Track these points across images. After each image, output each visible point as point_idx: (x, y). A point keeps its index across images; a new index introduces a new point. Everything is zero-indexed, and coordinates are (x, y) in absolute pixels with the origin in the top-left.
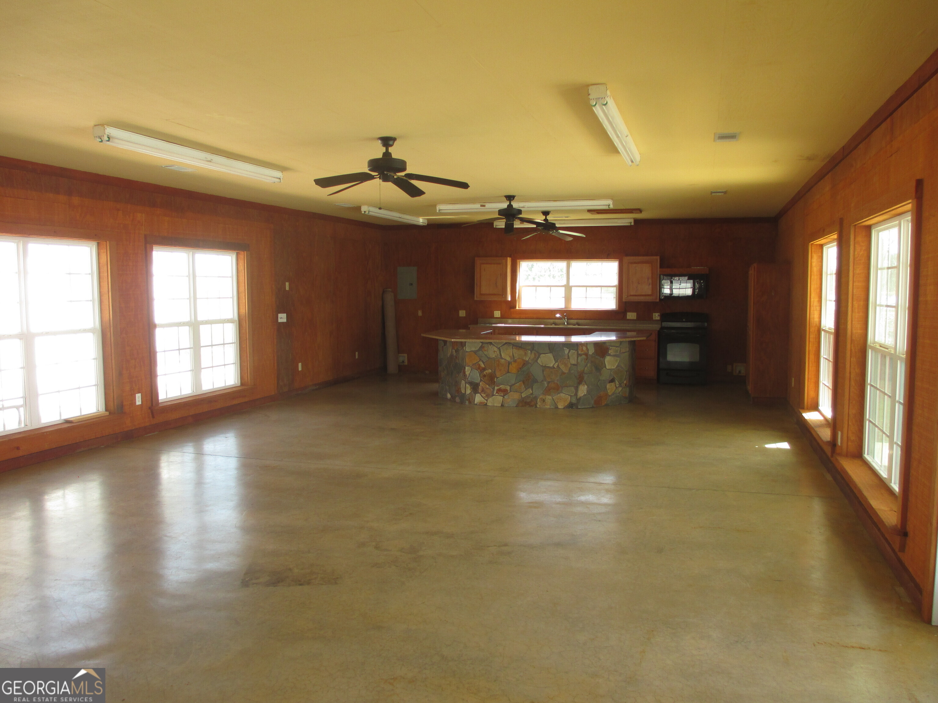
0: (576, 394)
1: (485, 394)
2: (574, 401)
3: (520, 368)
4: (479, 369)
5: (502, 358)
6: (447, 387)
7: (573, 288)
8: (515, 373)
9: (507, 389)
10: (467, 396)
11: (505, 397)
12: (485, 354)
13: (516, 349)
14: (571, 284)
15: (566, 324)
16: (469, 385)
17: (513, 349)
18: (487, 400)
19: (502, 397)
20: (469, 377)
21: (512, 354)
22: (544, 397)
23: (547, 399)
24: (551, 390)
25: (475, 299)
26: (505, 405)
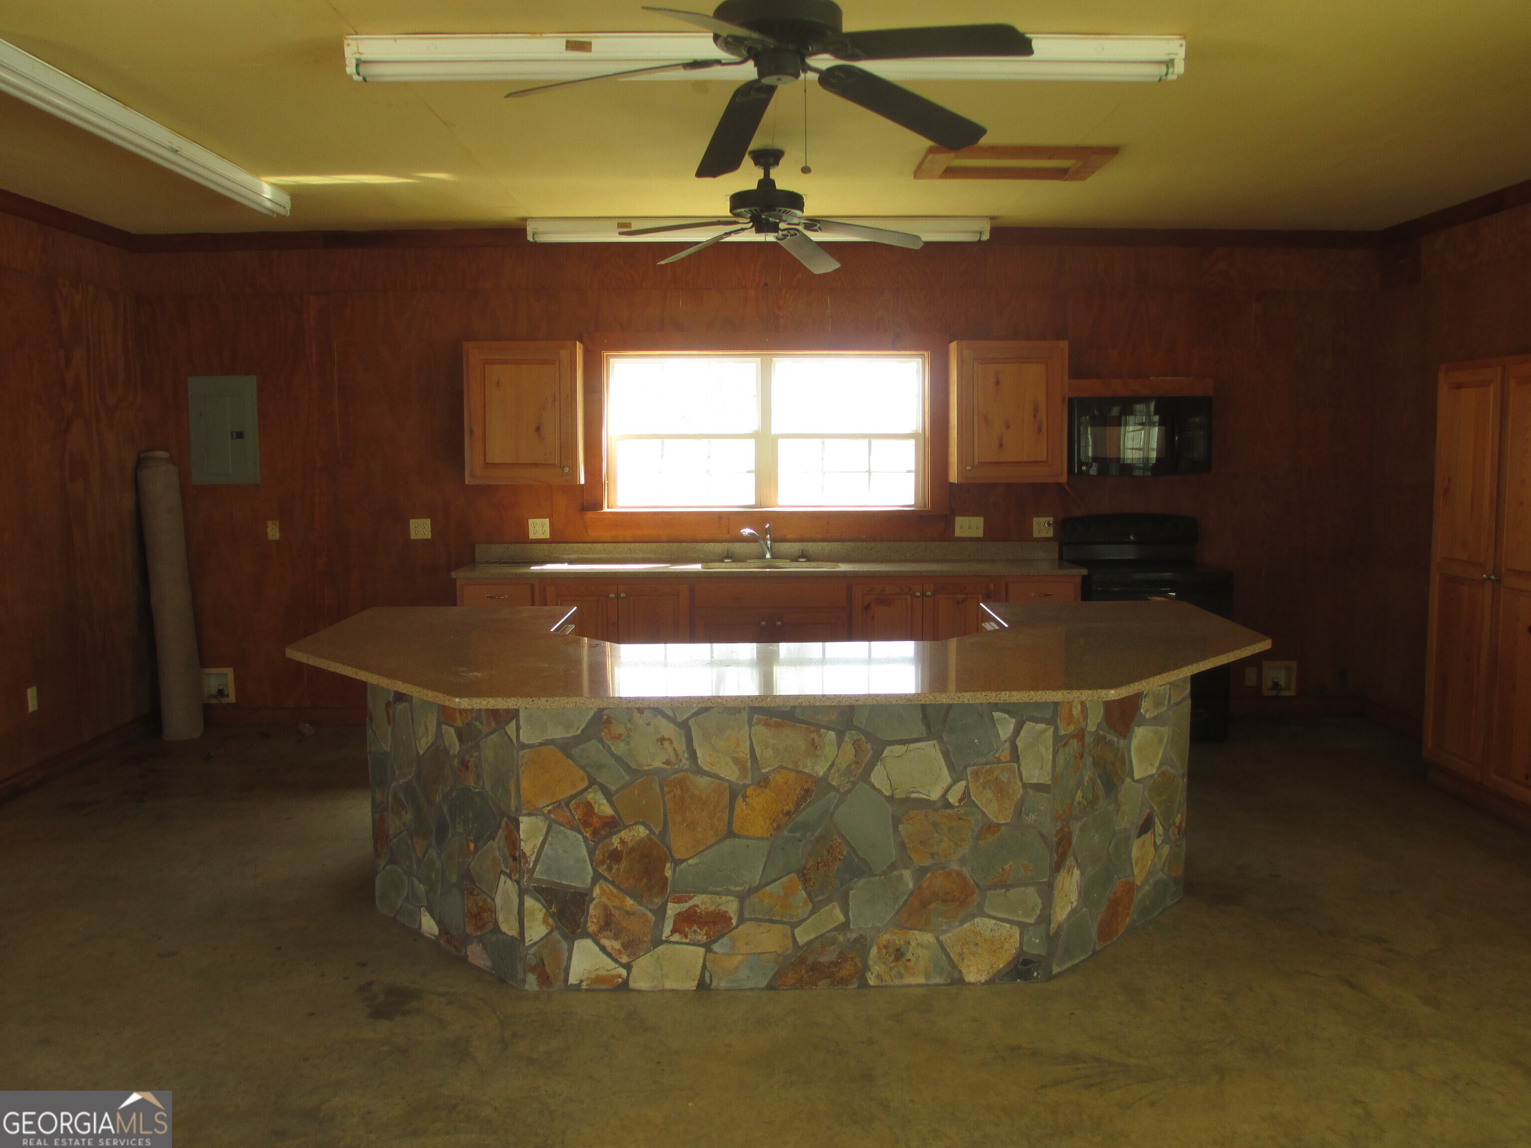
0: (1045, 918)
1: (616, 937)
2: (1036, 946)
3: (788, 814)
4: (587, 824)
5: (700, 772)
6: (421, 888)
7: (781, 442)
8: (762, 839)
9: (726, 912)
10: (532, 951)
11: (716, 947)
12: (613, 755)
13: (767, 725)
14: (775, 430)
15: (768, 556)
16: (537, 899)
17: (750, 726)
18: (628, 967)
19: (702, 950)
20: (536, 862)
21: (748, 751)
22: (896, 938)
23: (913, 943)
24: (932, 906)
25: (467, 482)
26: (715, 983)
